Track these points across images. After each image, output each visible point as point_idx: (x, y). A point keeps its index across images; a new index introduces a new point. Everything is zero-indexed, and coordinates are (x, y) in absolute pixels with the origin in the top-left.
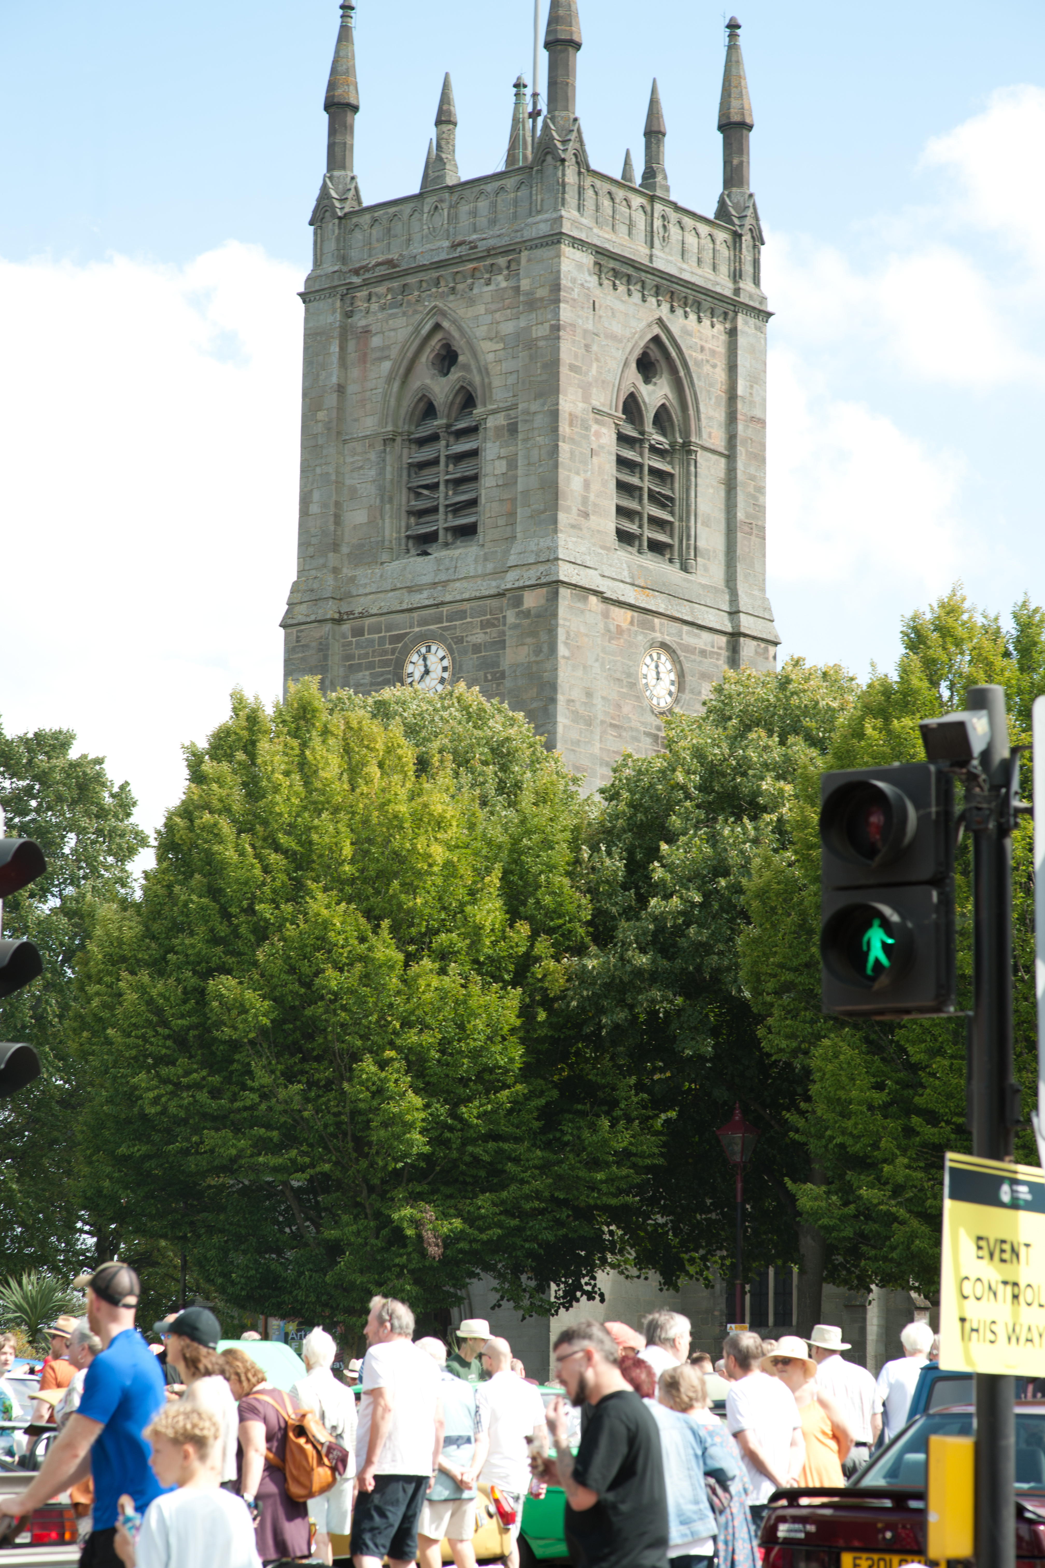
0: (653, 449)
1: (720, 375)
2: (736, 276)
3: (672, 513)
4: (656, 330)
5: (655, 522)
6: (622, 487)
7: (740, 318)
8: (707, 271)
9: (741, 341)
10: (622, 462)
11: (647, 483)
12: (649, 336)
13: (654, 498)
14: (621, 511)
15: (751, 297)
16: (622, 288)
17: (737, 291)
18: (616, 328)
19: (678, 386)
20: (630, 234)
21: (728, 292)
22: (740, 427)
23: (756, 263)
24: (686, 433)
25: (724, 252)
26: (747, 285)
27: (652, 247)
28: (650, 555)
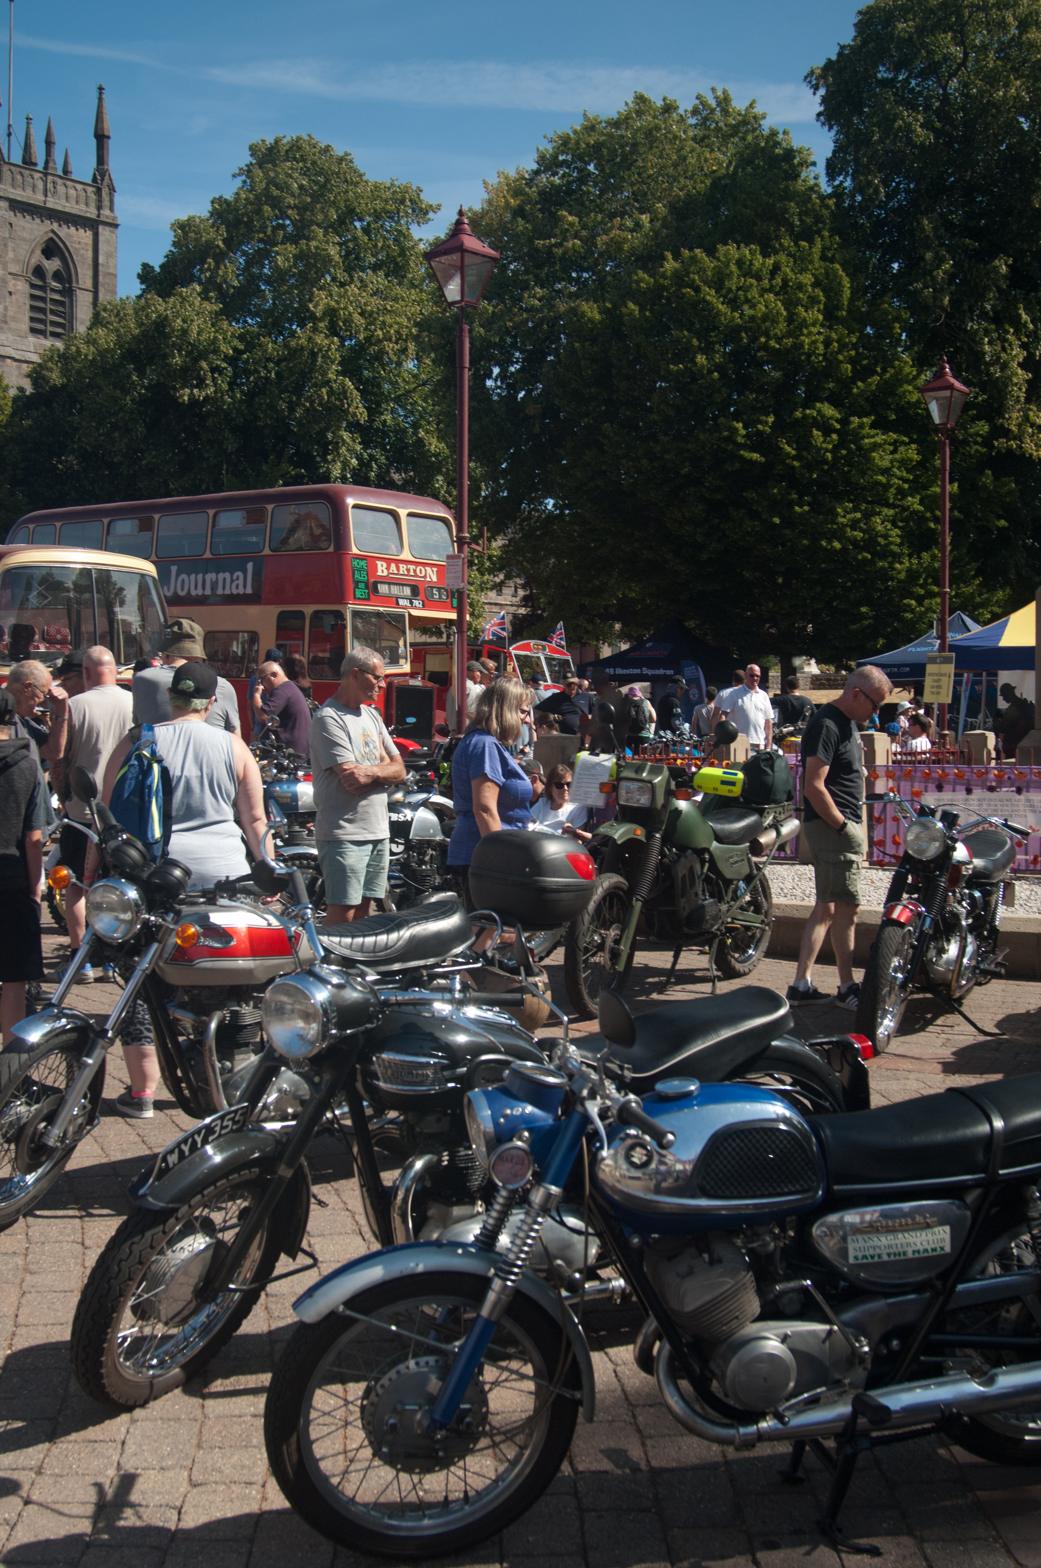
0: (52, 290)
1: (90, 254)
2: (99, 208)
3: (64, 318)
4: (51, 235)
5: (53, 323)
6: (33, 308)
7: (101, 228)
8: (83, 207)
9: (101, 238)
10: (33, 297)
11: (49, 306)
12: (46, 238)
13: (53, 312)
14: (32, 319)
15: (107, 217)
16: (28, 217)
17: (99, 216)
18: (26, 235)
19: (64, 261)
20: (34, 191)
21: (94, 216)
22: (101, 278)
23: (112, 202)
24: (70, 282)
25: (94, 197)
26: (106, 212)
27: (46, 196)
28: (51, 338)
